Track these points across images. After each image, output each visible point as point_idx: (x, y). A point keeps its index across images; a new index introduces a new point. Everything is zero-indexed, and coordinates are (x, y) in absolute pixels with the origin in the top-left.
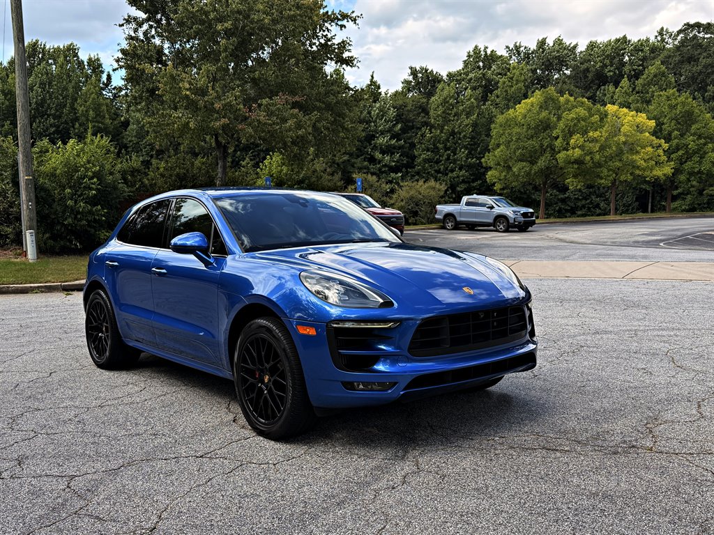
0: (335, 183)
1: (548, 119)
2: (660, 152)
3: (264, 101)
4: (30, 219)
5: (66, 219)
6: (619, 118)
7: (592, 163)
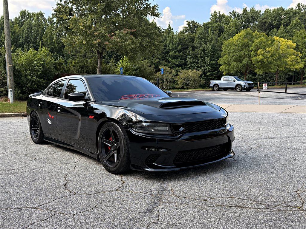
0: (151, 70)
1: (248, 42)
2: (298, 57)
3: (117, 32)
4: (11, 84)
5: (28, 84)
6: (279, 42)
7: (268, 62)
